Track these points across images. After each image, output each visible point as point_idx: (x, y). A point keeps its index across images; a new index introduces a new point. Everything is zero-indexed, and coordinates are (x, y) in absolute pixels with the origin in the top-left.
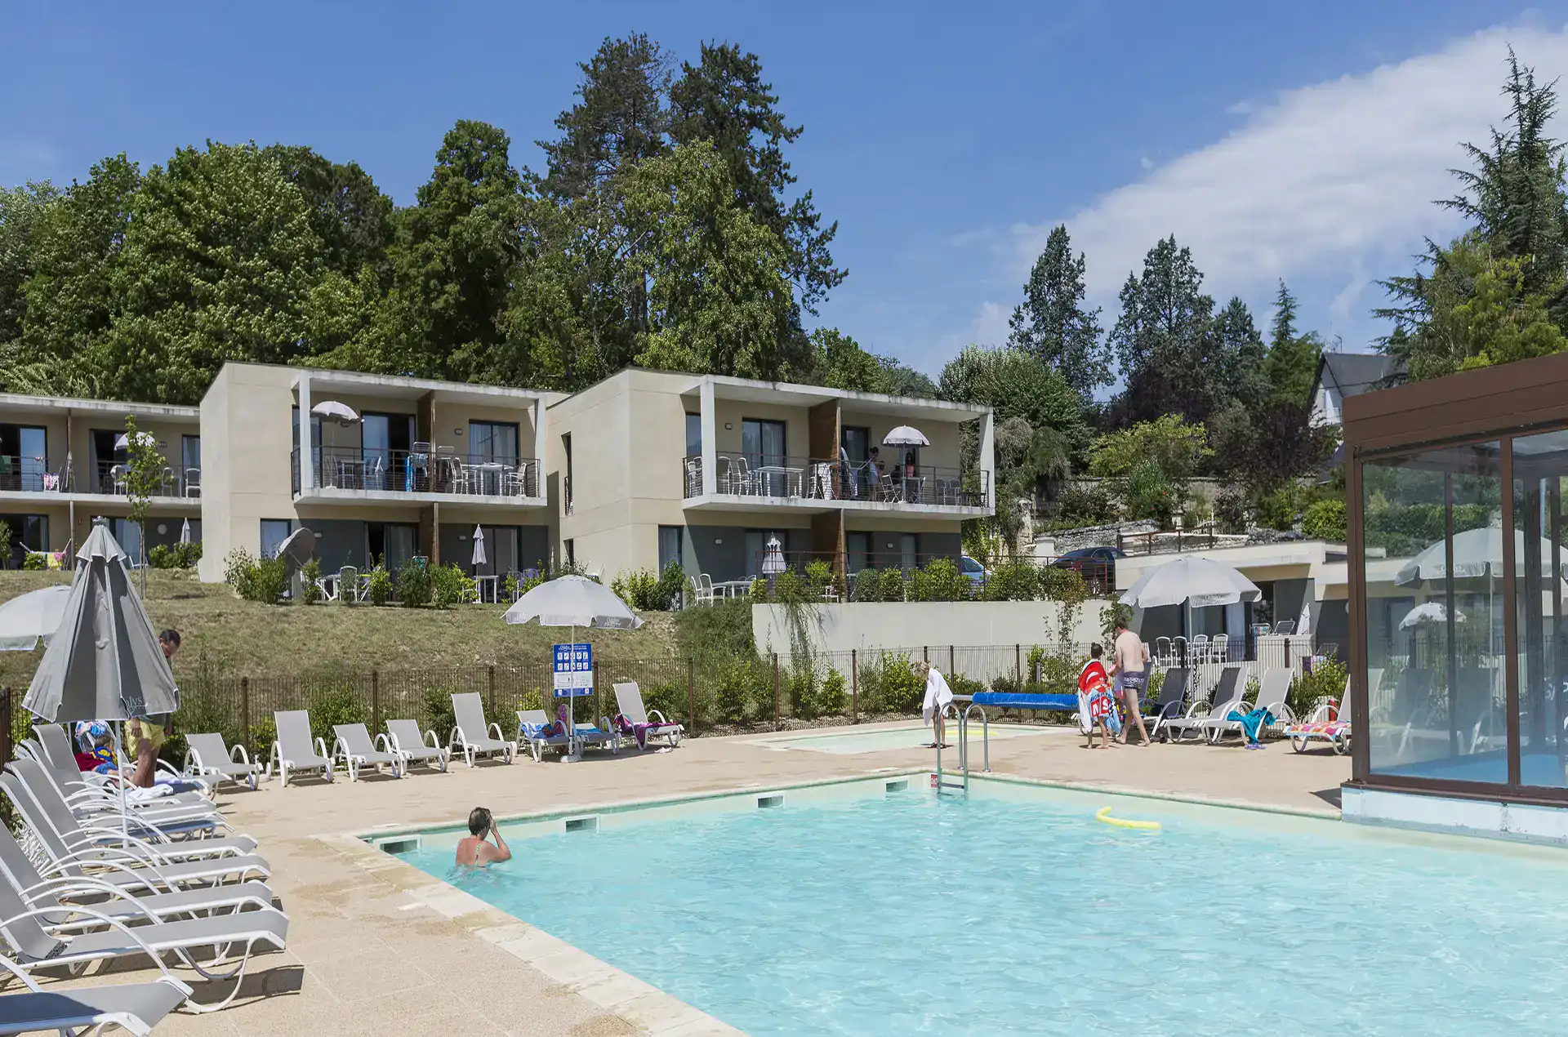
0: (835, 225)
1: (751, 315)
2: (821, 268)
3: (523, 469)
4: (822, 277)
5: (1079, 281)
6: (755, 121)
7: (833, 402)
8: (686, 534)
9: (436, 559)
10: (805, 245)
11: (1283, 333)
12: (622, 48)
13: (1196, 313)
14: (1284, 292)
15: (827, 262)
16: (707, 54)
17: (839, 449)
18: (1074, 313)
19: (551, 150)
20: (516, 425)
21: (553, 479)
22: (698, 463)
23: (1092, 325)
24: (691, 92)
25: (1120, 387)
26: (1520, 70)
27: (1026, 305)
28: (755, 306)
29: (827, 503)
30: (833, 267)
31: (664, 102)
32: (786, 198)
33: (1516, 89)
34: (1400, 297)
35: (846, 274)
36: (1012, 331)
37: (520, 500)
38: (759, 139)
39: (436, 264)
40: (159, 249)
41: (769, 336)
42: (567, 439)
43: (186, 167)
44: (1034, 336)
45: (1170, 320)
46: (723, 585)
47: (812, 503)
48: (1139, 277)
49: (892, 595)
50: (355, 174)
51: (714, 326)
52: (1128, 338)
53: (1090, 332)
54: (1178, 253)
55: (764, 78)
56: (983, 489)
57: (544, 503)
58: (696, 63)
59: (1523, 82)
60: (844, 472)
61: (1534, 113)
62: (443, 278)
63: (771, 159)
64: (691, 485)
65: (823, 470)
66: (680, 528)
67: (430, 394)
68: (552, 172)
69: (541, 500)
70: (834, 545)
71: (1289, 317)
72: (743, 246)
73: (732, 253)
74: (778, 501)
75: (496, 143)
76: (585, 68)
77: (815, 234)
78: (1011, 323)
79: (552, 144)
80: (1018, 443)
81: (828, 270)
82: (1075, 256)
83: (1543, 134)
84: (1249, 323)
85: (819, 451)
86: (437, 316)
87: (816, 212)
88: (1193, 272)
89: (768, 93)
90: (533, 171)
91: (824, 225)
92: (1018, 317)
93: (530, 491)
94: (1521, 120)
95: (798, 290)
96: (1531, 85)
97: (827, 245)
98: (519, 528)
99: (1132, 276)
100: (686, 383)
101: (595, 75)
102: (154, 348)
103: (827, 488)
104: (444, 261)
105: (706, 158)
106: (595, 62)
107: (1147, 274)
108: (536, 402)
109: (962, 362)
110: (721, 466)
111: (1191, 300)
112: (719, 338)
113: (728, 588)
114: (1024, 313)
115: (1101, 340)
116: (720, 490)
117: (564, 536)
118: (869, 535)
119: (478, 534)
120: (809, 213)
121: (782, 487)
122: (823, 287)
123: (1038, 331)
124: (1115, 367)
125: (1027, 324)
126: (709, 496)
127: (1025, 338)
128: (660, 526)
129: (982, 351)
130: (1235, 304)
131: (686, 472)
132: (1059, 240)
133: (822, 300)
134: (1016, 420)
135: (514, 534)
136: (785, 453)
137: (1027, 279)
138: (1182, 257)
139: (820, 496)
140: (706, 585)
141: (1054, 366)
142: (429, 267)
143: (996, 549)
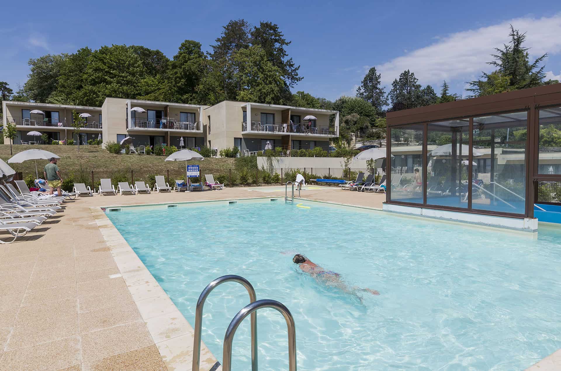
0: (299, 66)
1: (271, 88)
2: (295, 77)
3: (196, 124)
4: (295, 78)
5: (379, 80)
6: (276, 41)
7: (288, 109)
8: (243, 140)
9: (169, 144)
10: (290, 71)
11: (444, 94)
12: (236, 23)
13: (415, 89)
14: (445, 84)
15: (297, 75)
16: (262, 24)
17: (290, 121)
18: (377, 88)
19: (214, 47)
20: (195, 114)
21: (205, 127)
22: (246, 123)
23: (382, 91)
24: (257, 33)
25: (391, 106)
26: (514, 30)
27: (362, 86)
28: (273, 86)
29: (285, 133)
30: (299, 76)
31: (250, 36)
32: (285, 60)
33: (513, 35)
34: (474, 86)
35: (303, 78)
36: (358, 92)
37: (194, 131)
38: (277, 45)
39: (179, 75)
40: (97, 70)
41: (277, 93)
42: (209, 117)
43: (104, 51)
44: (364, 94)
45: (407, 90)
46: (253, 152)
47: (281, 133)
48: (398, 80)
49: (303, 155)
50: (158, 53)
51: (260, 90)
52: (394, 95)
53: (381, 93)
54: (410, 74)
55: (279, 30)
56: (335, 131)
57: (202, 132)
58: (259, 26)
59: (515, 33)
60: (291, 126)
61: (518, 41)
62: (180, 79)
63: (281, 50)
64: (244, 128)
65: (285, 125)
66: (241, 139)
67: (168, 105)
68: (215, 53)
69: (201, 131)
70: (288, 143)
71: (447, 90)
72: (269, 71)
73: (266, 73)
74: (270, 133)
75: (197, 46)
76: (225, 28)
77: (293, 69)
78: (357, 90)
79: (214, 46)
80: (355, 120)
81: (297, 77)
82: (378, 74)
83: (522, 46)
84: (433, 91)
85: (284, 121)
86: (179, 87)
87: (293, 63)
88: (415, 79)
89: (280, 34)
90: (209, 52)
91: (296, 66)
92: (359, 89)
93: (198, 128)
94: (514, 43)
95: (288, 82)
96: (517, 34)
97: (297, 71)
98: (195, 138)
99: (396, 80)
100: (243, 104)
101: (228, 29)
102: (95, 93)
103: (285, 130)
104: (181, 74)
105: (259, 50)
106: (228, 26)
107: (400, 79)
108: (200, 108)
109: (340, 100)
110: (252, 124)
111: (414, 86)
112: (261, 93)
113: (255, 153)
114: (361, 88)
115: (385, 95)
116: (252, 129)
117: (208, 140)
118: (300, 141)
119: (182, 139)
120: (291, 63)
121: (272, 129)
122: (296, 81)
123: (365, 92)
124: (390, 101)
125: (362, 91)
126: (249, 131)
127: (362, 94)
128: (235, 138)
129: (346, 97)
130: (428, 87)
131: (243, 125)
132: (373, 71)
133: (295, 84)
134: (354, 114)
135: (194, 139)
136: (274, 121)
137: (363, 80)
138: (411, 75)
139: (283, 131)
140: (247, 151)
141: (370, 101)
142: (176, 76)
143: (344, 145)
